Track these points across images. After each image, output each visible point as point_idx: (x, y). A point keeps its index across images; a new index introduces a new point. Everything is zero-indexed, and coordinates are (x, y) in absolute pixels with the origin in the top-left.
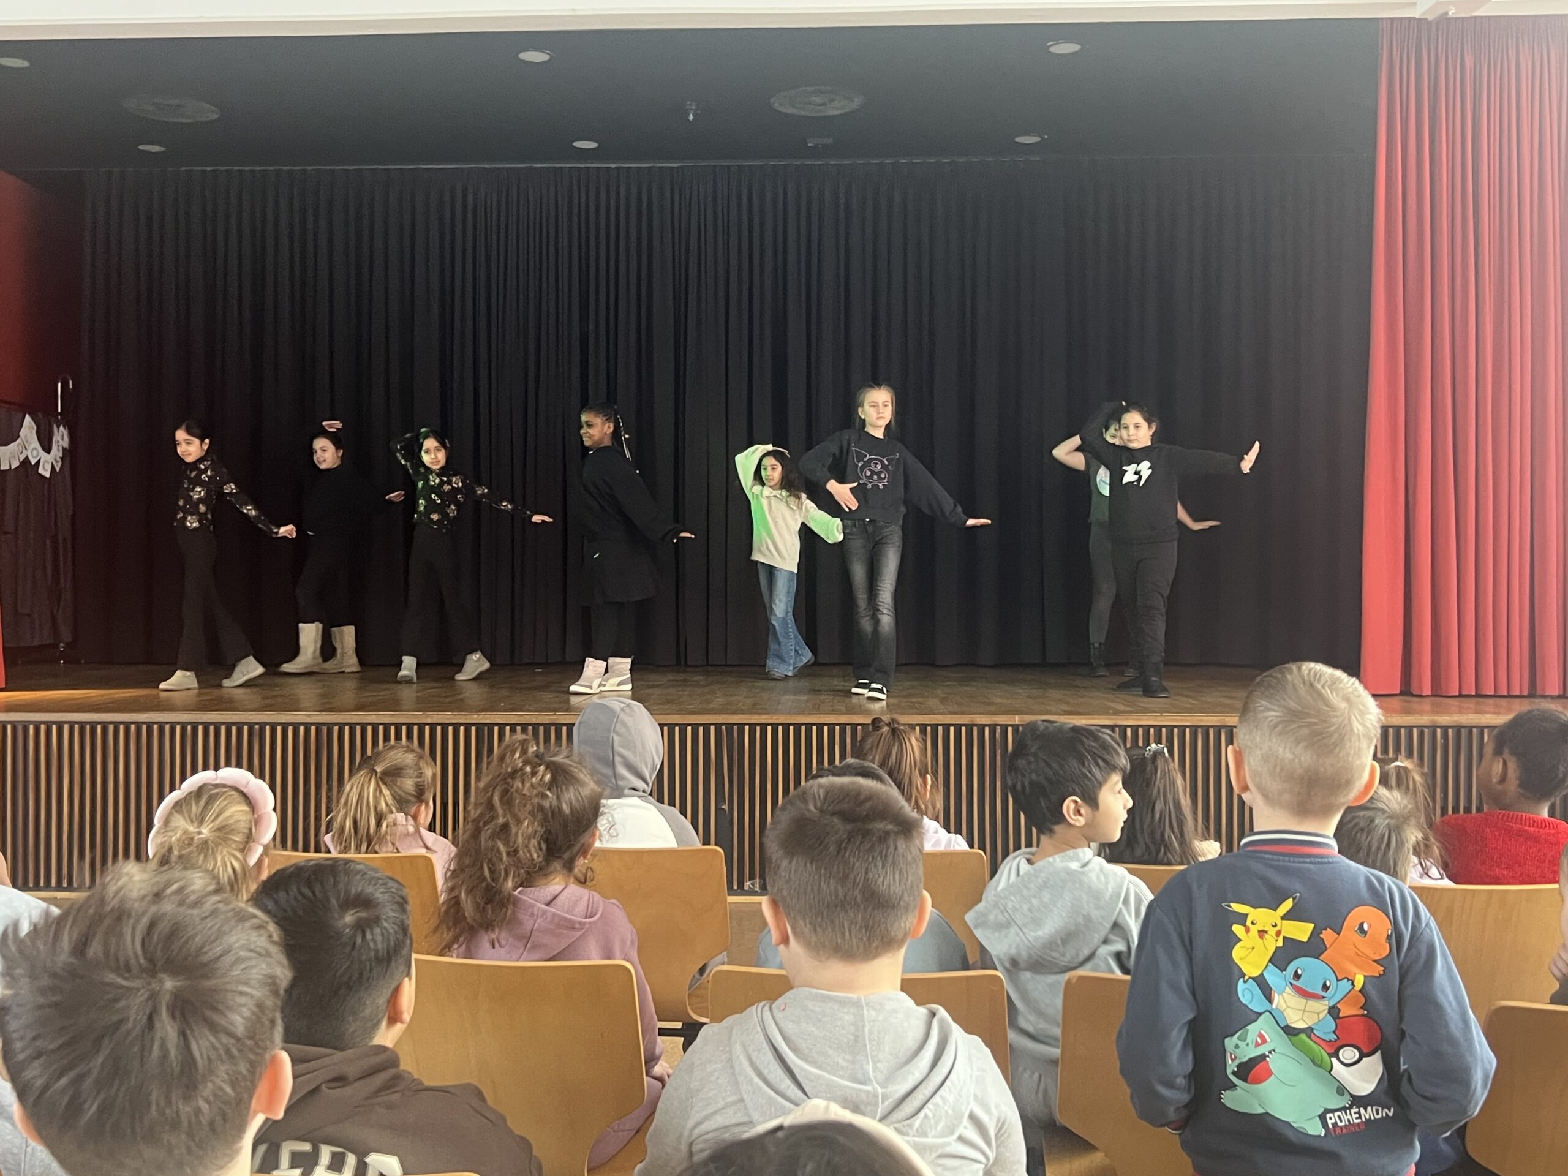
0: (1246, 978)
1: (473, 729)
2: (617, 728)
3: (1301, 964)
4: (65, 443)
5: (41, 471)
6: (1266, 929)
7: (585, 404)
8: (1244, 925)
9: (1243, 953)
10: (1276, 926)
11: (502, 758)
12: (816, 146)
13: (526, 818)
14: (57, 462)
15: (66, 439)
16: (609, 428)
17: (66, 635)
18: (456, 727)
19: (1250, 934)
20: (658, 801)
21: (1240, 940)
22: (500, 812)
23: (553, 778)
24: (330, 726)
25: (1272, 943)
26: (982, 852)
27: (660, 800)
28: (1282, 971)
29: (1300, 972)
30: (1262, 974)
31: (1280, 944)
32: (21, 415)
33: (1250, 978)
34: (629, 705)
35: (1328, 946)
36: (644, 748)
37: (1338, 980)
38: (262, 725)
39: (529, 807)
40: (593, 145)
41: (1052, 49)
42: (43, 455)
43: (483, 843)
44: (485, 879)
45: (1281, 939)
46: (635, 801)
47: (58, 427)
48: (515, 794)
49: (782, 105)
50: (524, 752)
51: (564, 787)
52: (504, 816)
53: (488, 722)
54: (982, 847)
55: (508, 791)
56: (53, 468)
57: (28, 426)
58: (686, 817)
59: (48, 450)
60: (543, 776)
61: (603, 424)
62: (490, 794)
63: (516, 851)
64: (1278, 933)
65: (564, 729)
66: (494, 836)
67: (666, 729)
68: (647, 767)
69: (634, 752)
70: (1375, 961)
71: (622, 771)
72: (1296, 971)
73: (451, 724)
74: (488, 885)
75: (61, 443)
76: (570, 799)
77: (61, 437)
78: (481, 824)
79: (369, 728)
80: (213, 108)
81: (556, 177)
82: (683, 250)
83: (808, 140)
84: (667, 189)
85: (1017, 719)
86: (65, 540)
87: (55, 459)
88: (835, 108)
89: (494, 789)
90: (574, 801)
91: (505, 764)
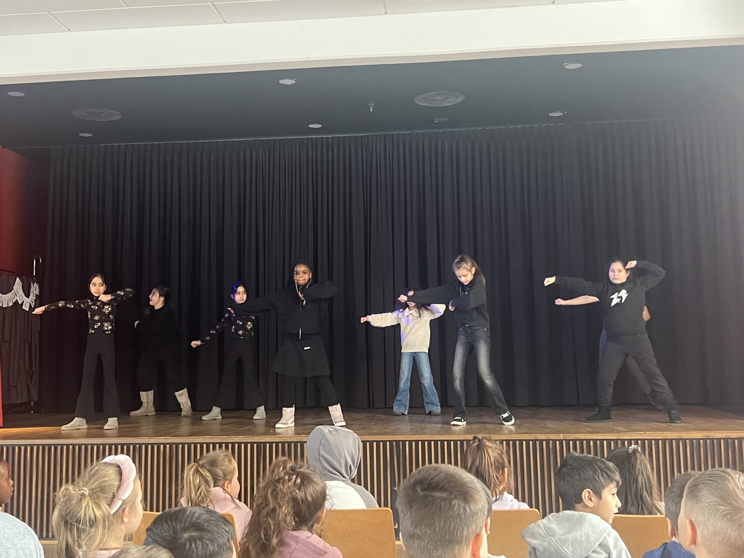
1: (255, 445)
4: (37, 292)
5: (24, 307)
11: (273, 471)
12: (439, 122)
13: (284, 505)
15: (38, 289)
17: (35, 398)
18: (246, 444)
22: (271, 501)
23: (302, 482)
24: (177, 445)
26: (537, 511)
32: (14, 277)
38: (141, 445)
39: (286, 499)
40: (319, 126)
41: (566, 67)
42: (26, 299)
43: (262, 518)
44: (261, 539)
47: (34, 284)
48: (279, 492)
49: (420, 101)
51: (307, 486)
52: (273, 503)
53: (263, 441)
54: (537, 507)
55: (275, 490)
56: (30, 305)
57: (18, 284)
59: (28, 296)
60: (295, 481)
62: (266, 491)
63: (279, 523)
66: (268, 515)
73: (243, 443)
74: (264, 543)
75: (35, 292)
77: (35, 289)
78: (261, 508)
79: (199, 445)
80: (119, 113)
81: (300, 144)
82: (368, 179)
83: (435, 119)
84: (360, 148)
85: (561, 436)
86: (36, 345)
87: (31, 301)
88: (449, 102)
89: (268, 488)
90: (313, 494)
91: (274, 475)
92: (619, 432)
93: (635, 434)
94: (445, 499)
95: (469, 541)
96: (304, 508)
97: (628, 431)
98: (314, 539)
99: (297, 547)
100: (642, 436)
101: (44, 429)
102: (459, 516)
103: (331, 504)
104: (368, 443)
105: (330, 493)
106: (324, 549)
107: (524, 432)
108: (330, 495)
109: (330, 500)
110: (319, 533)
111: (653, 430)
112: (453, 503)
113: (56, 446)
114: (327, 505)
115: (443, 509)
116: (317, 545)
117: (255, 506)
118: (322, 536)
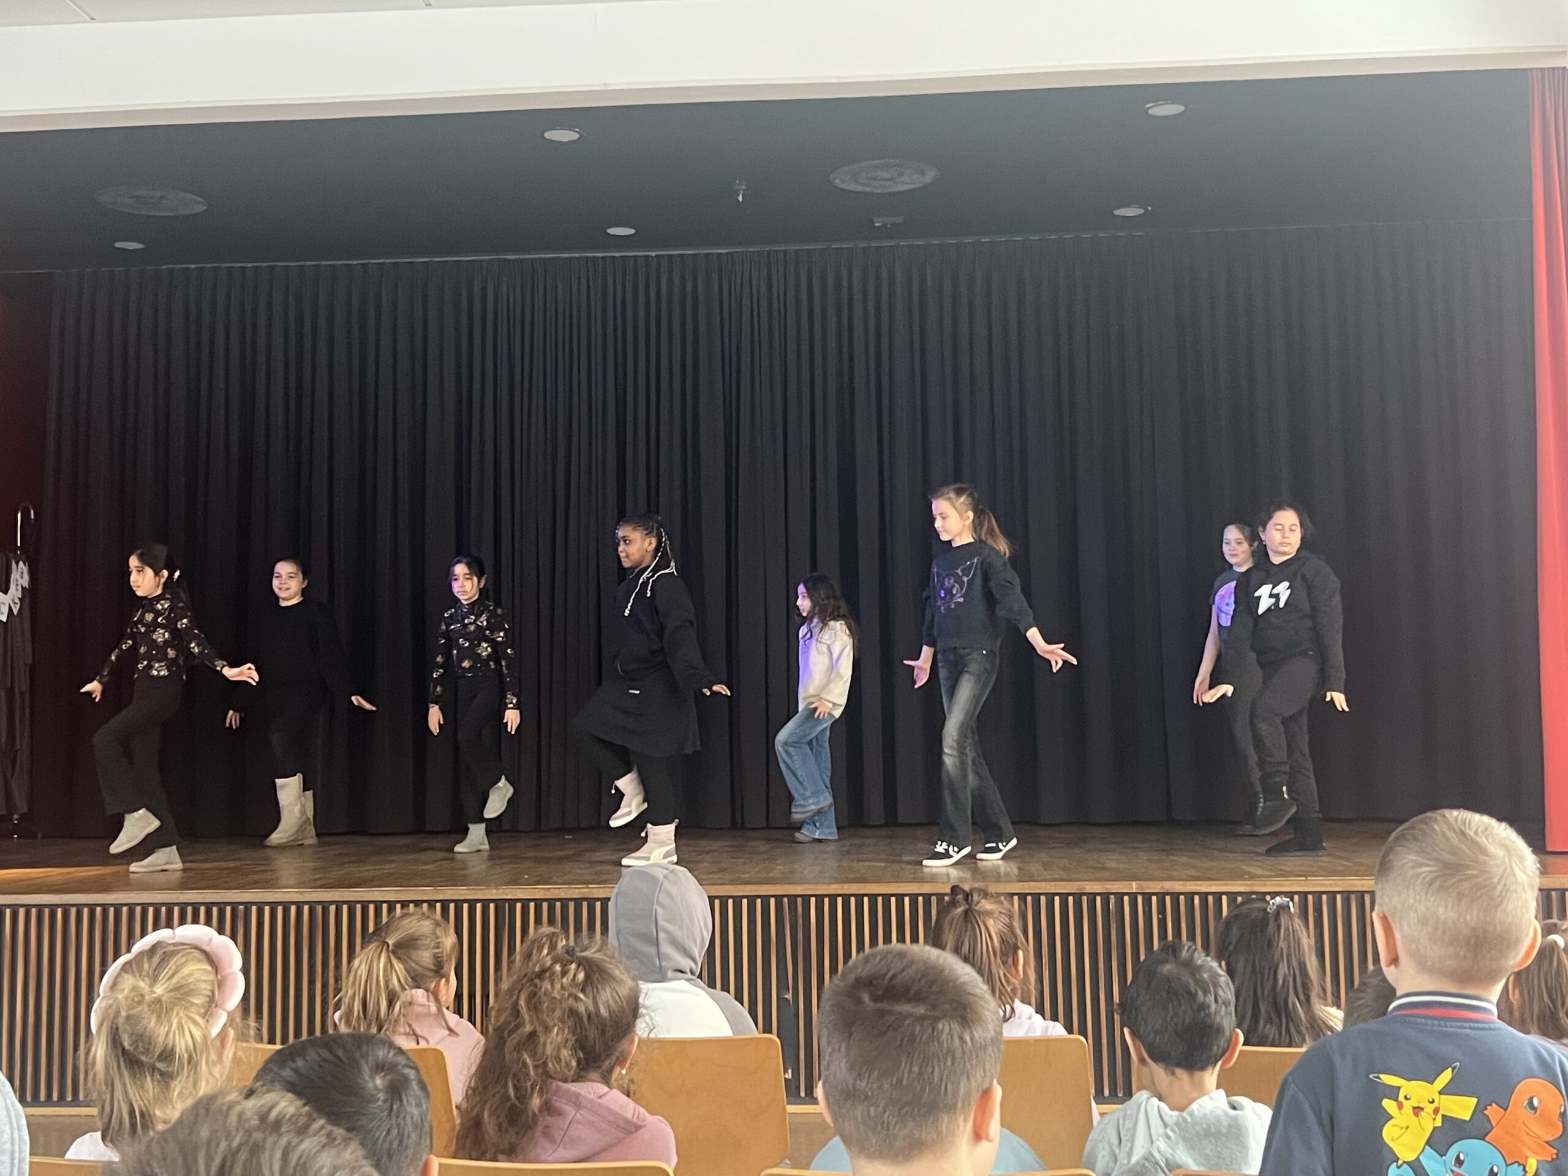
0: (1400, 1162)
1: (492, 906)
2: (661, 899)
3: (1462, 1147)
4: (25, 581)
6: (1421, 1106)
7: (622, 517)
8: (1396, 1100)
9: (1397, 1132)
10: (1433, 1102)
11: (528, 956)
12: (884, 226)
13: (555, 1025)
14: (16, 603)
15: (26, 576)
16: (651, 543)
17: (22, 806)
18: (472, 903)
19: (1402, 1111)
20: (709, 986)
21: (1391, 1118)
22: (527, 1017)
23: (587, 977)
24: (325, 905)
25: (1429, 1123)
26: (1083, 1039)
27: (712, 985)
28: (1442, 1156)
29: (1462, 1157)
30: (1418, 1158)
31: (1439, 1123)
33: (1404, 1162)
34: (672, 871)
35: (1494, 1125)
36: (692, 921)
37: (1507, 1165)
38: (248, 905)
39: (558, 1013)
40: (630, 231)
41: (1151, 112)
43: (507, 1055)
44: (508, 1098)
45: (1439, 1117)
46: (682, 984)
47: (17, 564)
48: (543, 998)
49: (843, 181)
50: (553, 947)
51: (599, 986)
52: (532, 1022)
53: (509, 897)
54: (1083, 1032)
55: (535, 994)
56: (10, 610)
58: (742, 1005)
59: (5, 589)
60: (575, 976)
61: (643, 540)
62: (515, 998)
63: (545, 1064)
64: (1436, 1111)
65: (598, 904)
66: (519, 1048)
67: (717, 902)
68: (696, 945)
69: (681, 928)
70: (1548, 1143)
71: (667, 949)
72: (1458, 1157)
73: (465, 901)
74: (513, 1106)
75: (20, 581)
76: (606, 1000)
77: (20, 575)
78: (506, 1033)
79: (371, 907)
80: (200, 199)
81: (588, 267)
82: (734, 345)
83: (875, 219)
84: (715, 278)
85: (1134, 887)
86: (22, 694)
87: (13, 601)
88: (903, 183)
89: (520, 992)
90: (611, 1003)
91: (530, 964)
92: (1253, 877)
93: (1288, 882)
94: (923, 1018)
95: (969, 1105)
96: (592, 1033)
97: (1271, 876)
98: (615, 1099)
99: (578, 1115)
100: (1300, 886)
101: (41, 873)
102: (951, 1052)
103: (648, 1025)
104: (730, 901)
105: (647, 1003)
106: (635, 1119)
107: (1056, 876)
108: (647, 1008)
109: (647, 1018)
110: (625, 1086)
111: (1324, 873)
112: (940, 1026)
113: (66, 908)
114: (641, 1028)
115: (918, 1038)
116: (621, 1112)
117: (491, 1029)
118: (632, 1094)
